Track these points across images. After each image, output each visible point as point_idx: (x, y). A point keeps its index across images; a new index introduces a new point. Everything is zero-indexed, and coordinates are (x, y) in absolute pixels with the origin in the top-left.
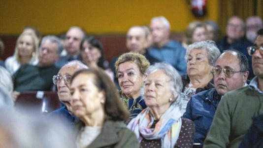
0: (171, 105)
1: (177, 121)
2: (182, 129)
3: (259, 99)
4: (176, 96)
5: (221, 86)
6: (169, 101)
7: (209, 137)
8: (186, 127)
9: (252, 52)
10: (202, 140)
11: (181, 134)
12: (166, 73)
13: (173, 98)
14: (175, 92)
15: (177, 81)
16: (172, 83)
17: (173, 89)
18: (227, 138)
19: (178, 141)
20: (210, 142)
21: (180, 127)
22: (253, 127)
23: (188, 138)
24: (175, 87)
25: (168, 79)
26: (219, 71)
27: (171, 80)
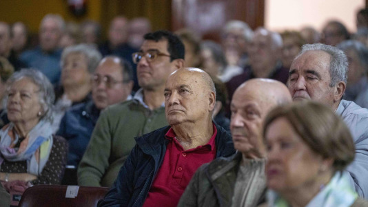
0: (40, 120)
1: (48, 140)
2: (53, 149)
3: (144, 115)
4: (46, 109)
5: (101, 99)
6: (38, 115)
7: (85, 159)
8: (57, 146)
9: (138, 60)
10: (77, 162)
11: (51, 155)
12: (34, 82)
13: (43, 112)
14: (45, 105)
15: (48, 91)
16: (41, 94)
17: (42, 101)
18: (106, 160)
19: (48, 163)
20: (86, 165)
21: (51, 147)
22: (137, 147)
23: (61, 160)
24: (45, 99)
25: (37, 89)
26: (98, 81)
27: (40, 90)
